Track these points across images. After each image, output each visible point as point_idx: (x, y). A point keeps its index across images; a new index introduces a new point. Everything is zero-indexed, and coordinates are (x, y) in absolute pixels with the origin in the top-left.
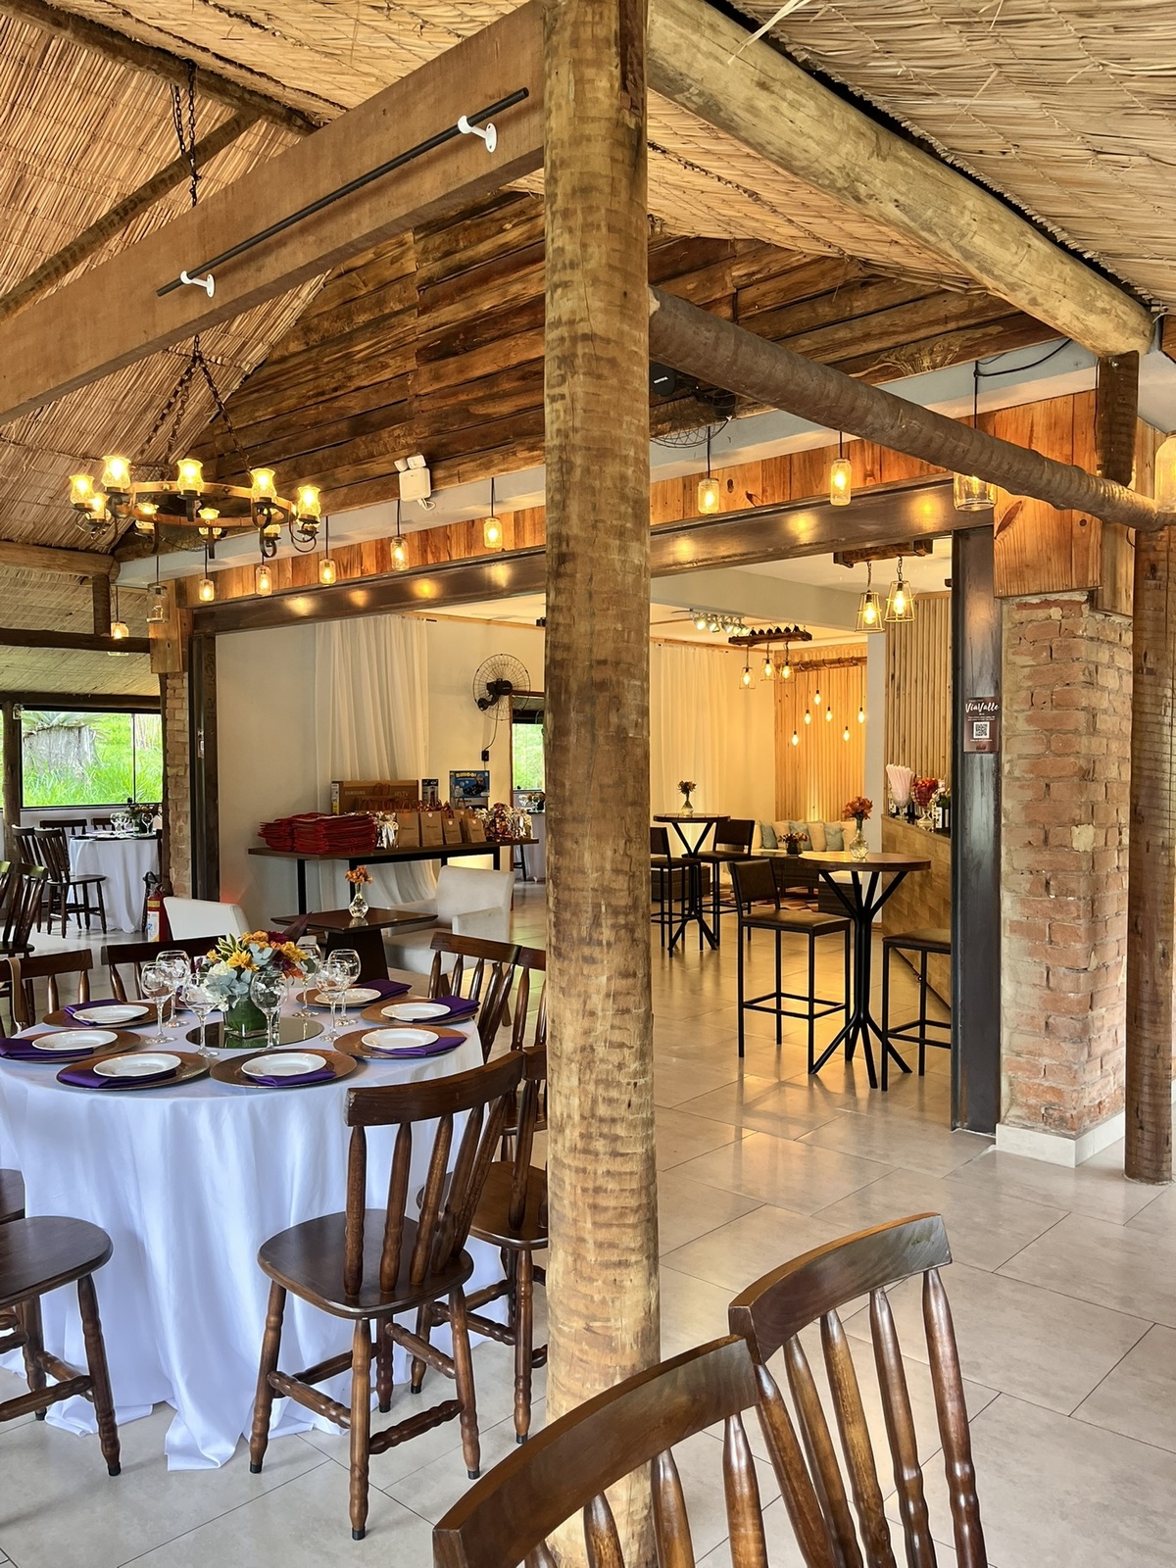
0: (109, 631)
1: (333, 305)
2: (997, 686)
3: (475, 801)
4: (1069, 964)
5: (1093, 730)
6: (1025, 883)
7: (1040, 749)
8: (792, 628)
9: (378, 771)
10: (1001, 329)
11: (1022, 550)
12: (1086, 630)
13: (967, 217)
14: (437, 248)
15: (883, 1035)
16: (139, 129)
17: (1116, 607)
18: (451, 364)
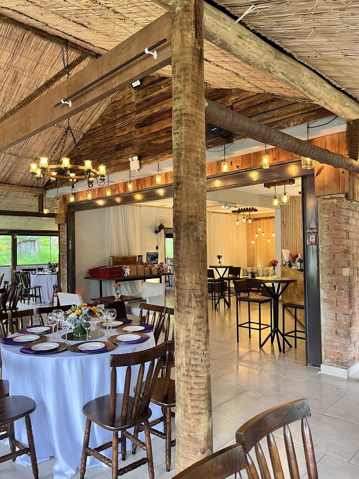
0: (43, 211)
1: (110, 112)
2: (317, 224)
3: (154, 262)
4: (343, 313)
5: (348, 237)
6: (327, 286)
7: (332, 244)
8: (251, 208)
9: (124, 253)
10: (315, 113)
11: (324, 181)
12: (345, 206)
13: (305, 77)
14: (141, 94)
15: (283, 335)
16: (52, 60)
17: (354, 199)
18: (146, 128)
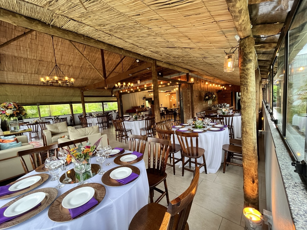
0: (112, 95)
2: (182, 95)
3: (143, 107)
5: (189, 98)
6: (185, 108)
7: (185, 99)
8: (170, 91)
9: (135, 106)
12: (188, 91)
